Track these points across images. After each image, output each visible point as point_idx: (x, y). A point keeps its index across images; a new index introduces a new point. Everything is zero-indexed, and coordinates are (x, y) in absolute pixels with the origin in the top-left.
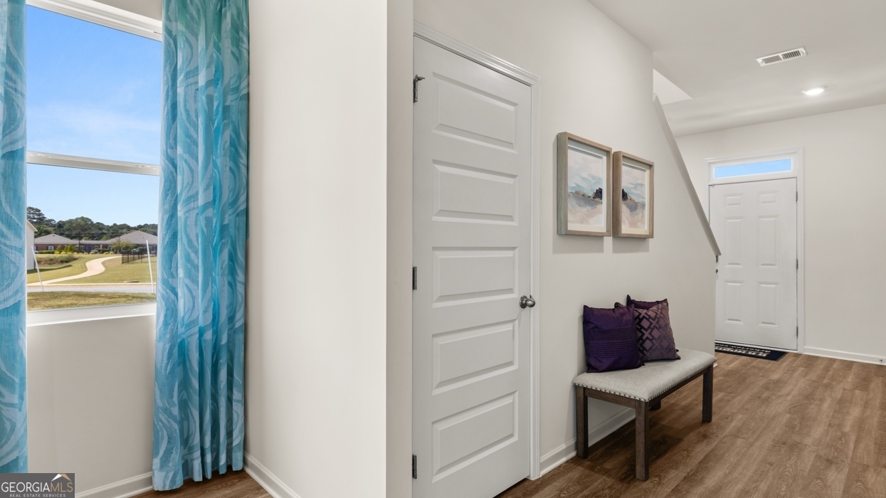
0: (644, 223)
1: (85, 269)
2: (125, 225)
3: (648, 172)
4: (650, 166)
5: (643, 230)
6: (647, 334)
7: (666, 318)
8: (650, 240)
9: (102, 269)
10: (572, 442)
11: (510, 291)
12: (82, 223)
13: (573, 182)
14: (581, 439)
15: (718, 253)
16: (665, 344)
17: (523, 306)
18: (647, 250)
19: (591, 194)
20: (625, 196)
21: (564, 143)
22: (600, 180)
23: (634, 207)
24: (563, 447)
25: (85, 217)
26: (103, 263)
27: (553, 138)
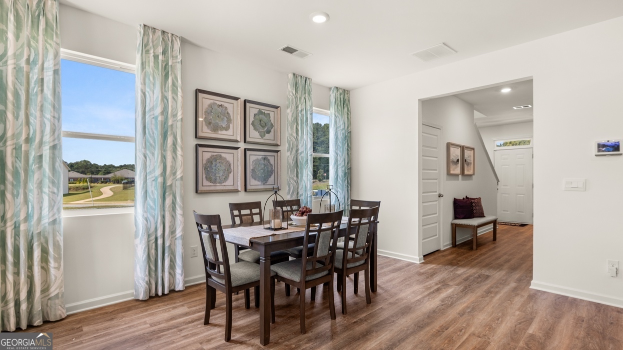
0: (471, 170)
1: (101, 194)
2: (111, 165)
3: (472, 152)
4: (473, 149)
5: (471, 172)
6: (474, 208)
7: (480, 203)
8: (473, 176)
9: (111, 193)
10: (451, 242)
11: (436, 192)
12: (85, 164)
13: (452, 157)
14: (454, 241)
15: (498, 181)
16: (481, 211)
17: (439, 196)
18: (472, 180)
19: (456, 161)
20: (465, 160)
21: (449, 145)
22: (458, 156)
23: (468, 164)
24: (448, 243)
25: (86, 160)
26: (111, 189)
27: (446, 144)
